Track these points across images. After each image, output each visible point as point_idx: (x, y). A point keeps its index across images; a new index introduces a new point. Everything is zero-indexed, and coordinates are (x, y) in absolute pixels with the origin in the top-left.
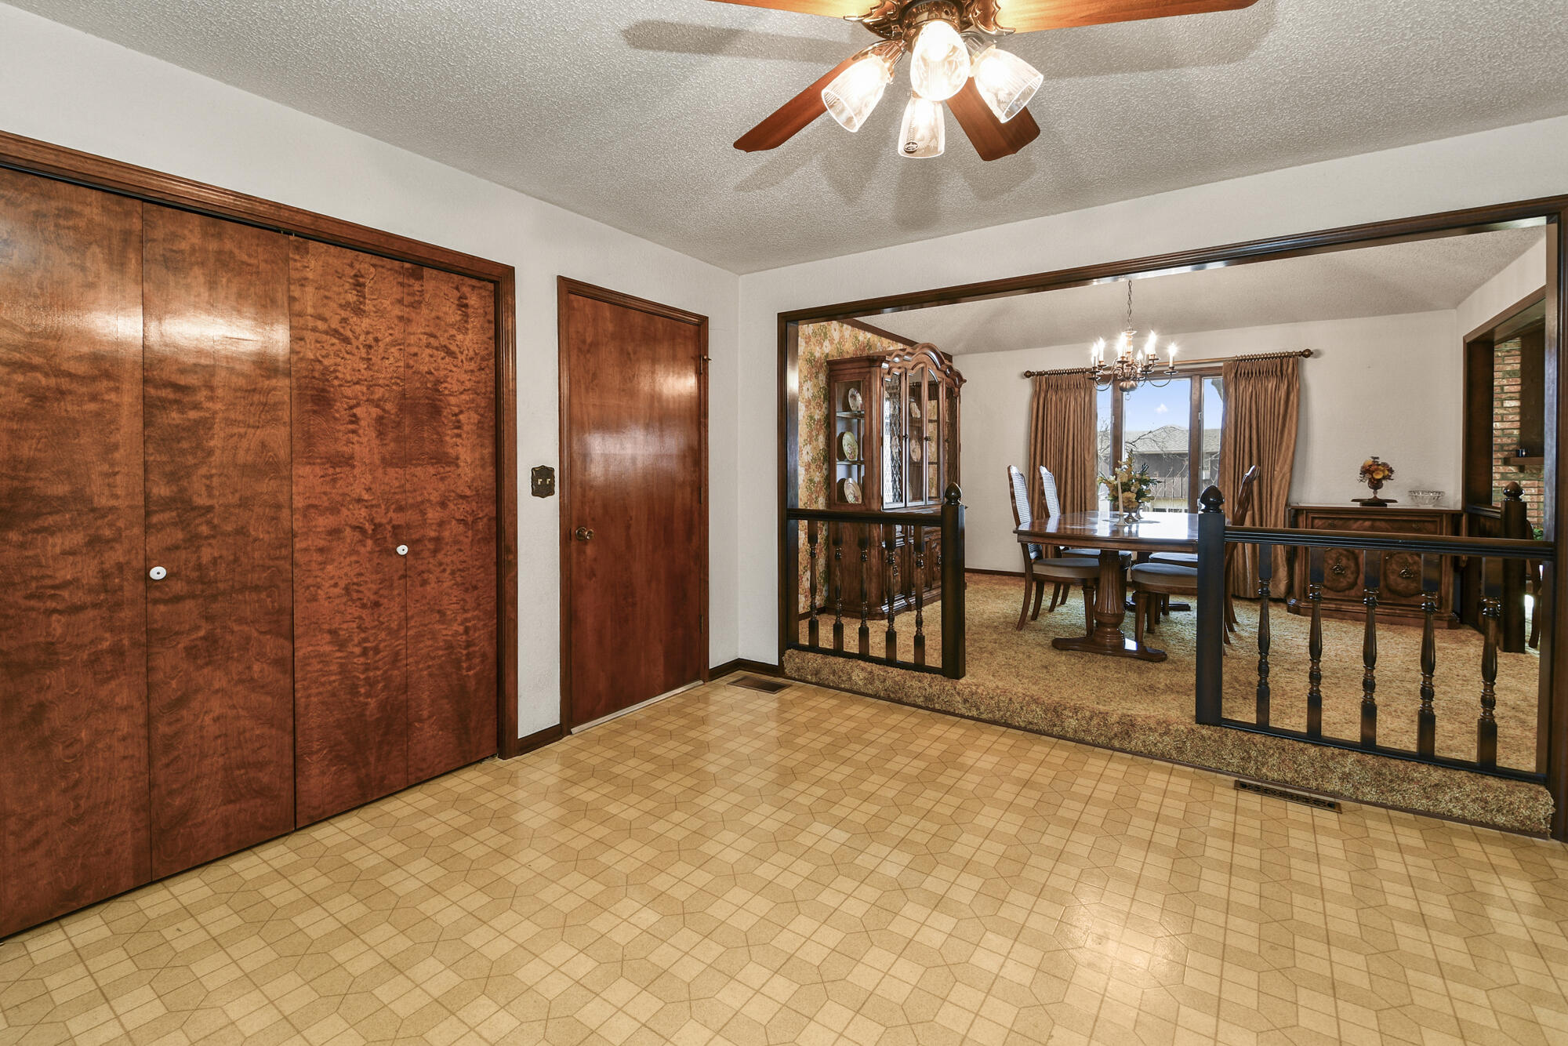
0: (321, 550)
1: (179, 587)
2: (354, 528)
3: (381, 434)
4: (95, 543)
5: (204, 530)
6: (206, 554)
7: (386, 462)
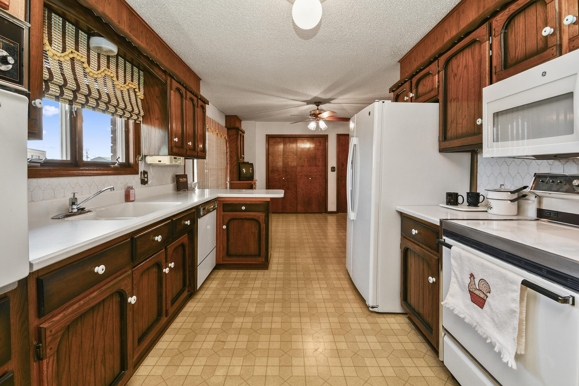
0: (300, 178)
1: (286, 180)
2: (304, 175)
3: (308, 162)
4: (279, 175)
5: (288, 174)
6: (288, 177)
7: (308, 166)
